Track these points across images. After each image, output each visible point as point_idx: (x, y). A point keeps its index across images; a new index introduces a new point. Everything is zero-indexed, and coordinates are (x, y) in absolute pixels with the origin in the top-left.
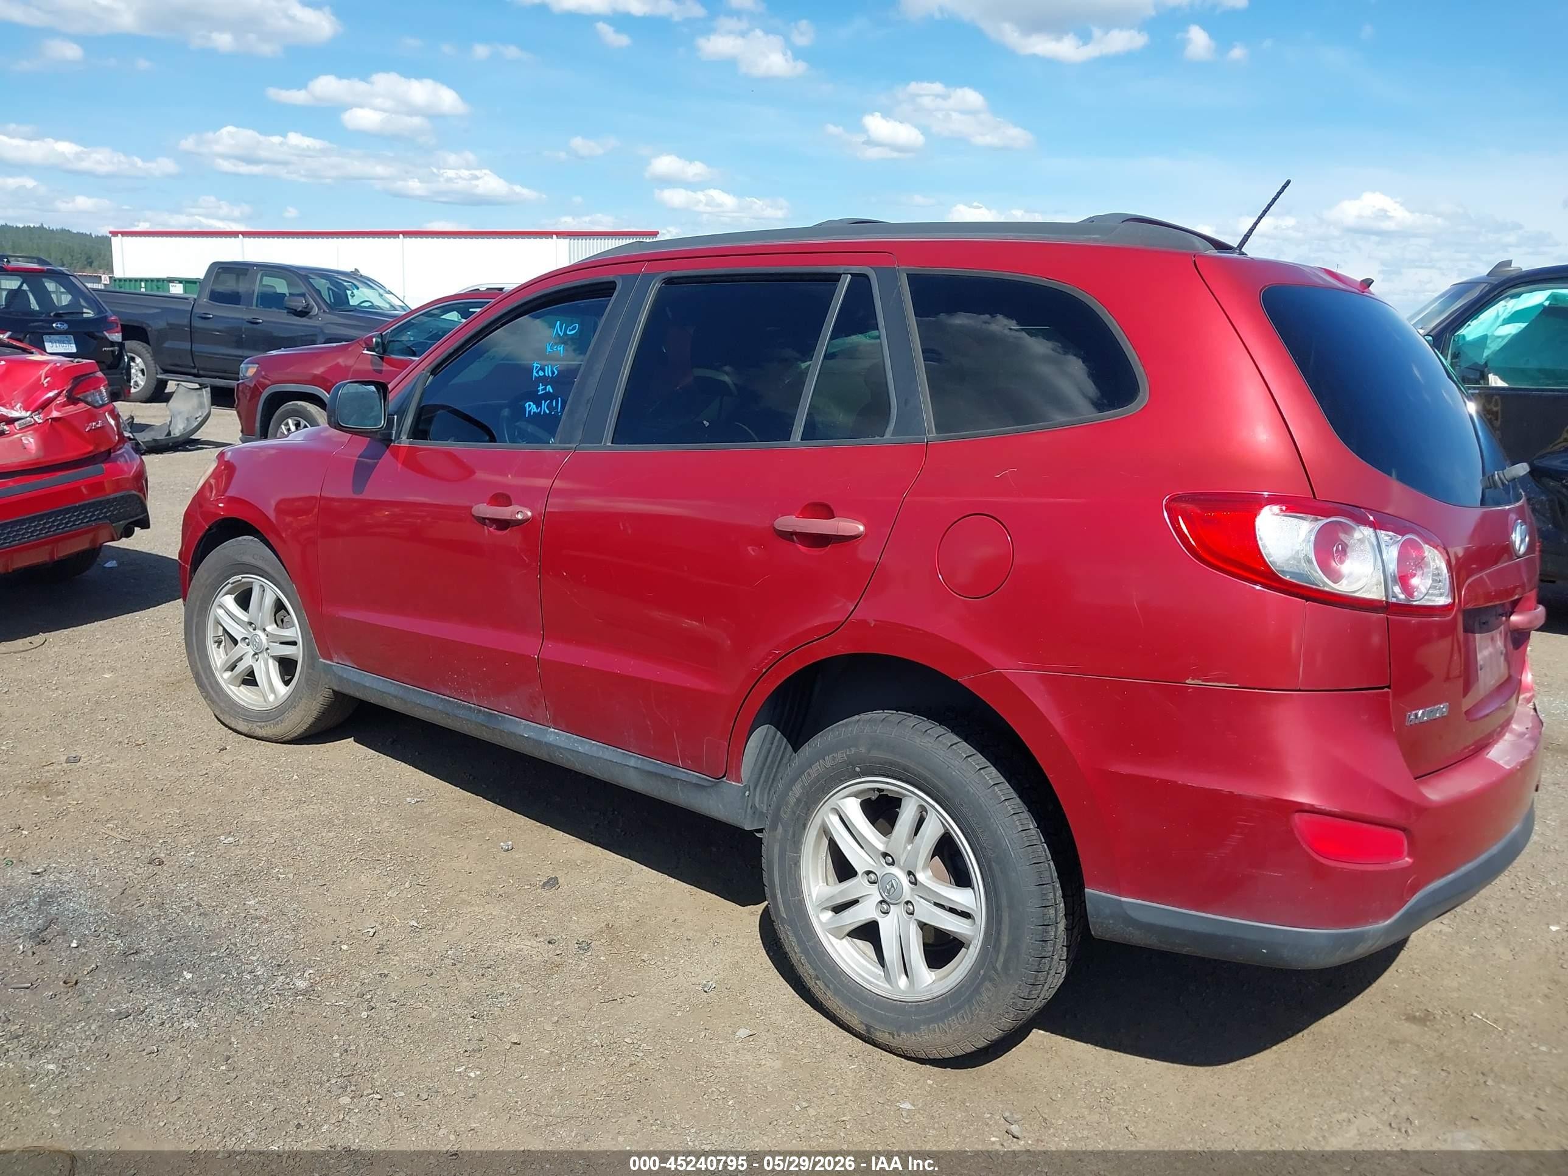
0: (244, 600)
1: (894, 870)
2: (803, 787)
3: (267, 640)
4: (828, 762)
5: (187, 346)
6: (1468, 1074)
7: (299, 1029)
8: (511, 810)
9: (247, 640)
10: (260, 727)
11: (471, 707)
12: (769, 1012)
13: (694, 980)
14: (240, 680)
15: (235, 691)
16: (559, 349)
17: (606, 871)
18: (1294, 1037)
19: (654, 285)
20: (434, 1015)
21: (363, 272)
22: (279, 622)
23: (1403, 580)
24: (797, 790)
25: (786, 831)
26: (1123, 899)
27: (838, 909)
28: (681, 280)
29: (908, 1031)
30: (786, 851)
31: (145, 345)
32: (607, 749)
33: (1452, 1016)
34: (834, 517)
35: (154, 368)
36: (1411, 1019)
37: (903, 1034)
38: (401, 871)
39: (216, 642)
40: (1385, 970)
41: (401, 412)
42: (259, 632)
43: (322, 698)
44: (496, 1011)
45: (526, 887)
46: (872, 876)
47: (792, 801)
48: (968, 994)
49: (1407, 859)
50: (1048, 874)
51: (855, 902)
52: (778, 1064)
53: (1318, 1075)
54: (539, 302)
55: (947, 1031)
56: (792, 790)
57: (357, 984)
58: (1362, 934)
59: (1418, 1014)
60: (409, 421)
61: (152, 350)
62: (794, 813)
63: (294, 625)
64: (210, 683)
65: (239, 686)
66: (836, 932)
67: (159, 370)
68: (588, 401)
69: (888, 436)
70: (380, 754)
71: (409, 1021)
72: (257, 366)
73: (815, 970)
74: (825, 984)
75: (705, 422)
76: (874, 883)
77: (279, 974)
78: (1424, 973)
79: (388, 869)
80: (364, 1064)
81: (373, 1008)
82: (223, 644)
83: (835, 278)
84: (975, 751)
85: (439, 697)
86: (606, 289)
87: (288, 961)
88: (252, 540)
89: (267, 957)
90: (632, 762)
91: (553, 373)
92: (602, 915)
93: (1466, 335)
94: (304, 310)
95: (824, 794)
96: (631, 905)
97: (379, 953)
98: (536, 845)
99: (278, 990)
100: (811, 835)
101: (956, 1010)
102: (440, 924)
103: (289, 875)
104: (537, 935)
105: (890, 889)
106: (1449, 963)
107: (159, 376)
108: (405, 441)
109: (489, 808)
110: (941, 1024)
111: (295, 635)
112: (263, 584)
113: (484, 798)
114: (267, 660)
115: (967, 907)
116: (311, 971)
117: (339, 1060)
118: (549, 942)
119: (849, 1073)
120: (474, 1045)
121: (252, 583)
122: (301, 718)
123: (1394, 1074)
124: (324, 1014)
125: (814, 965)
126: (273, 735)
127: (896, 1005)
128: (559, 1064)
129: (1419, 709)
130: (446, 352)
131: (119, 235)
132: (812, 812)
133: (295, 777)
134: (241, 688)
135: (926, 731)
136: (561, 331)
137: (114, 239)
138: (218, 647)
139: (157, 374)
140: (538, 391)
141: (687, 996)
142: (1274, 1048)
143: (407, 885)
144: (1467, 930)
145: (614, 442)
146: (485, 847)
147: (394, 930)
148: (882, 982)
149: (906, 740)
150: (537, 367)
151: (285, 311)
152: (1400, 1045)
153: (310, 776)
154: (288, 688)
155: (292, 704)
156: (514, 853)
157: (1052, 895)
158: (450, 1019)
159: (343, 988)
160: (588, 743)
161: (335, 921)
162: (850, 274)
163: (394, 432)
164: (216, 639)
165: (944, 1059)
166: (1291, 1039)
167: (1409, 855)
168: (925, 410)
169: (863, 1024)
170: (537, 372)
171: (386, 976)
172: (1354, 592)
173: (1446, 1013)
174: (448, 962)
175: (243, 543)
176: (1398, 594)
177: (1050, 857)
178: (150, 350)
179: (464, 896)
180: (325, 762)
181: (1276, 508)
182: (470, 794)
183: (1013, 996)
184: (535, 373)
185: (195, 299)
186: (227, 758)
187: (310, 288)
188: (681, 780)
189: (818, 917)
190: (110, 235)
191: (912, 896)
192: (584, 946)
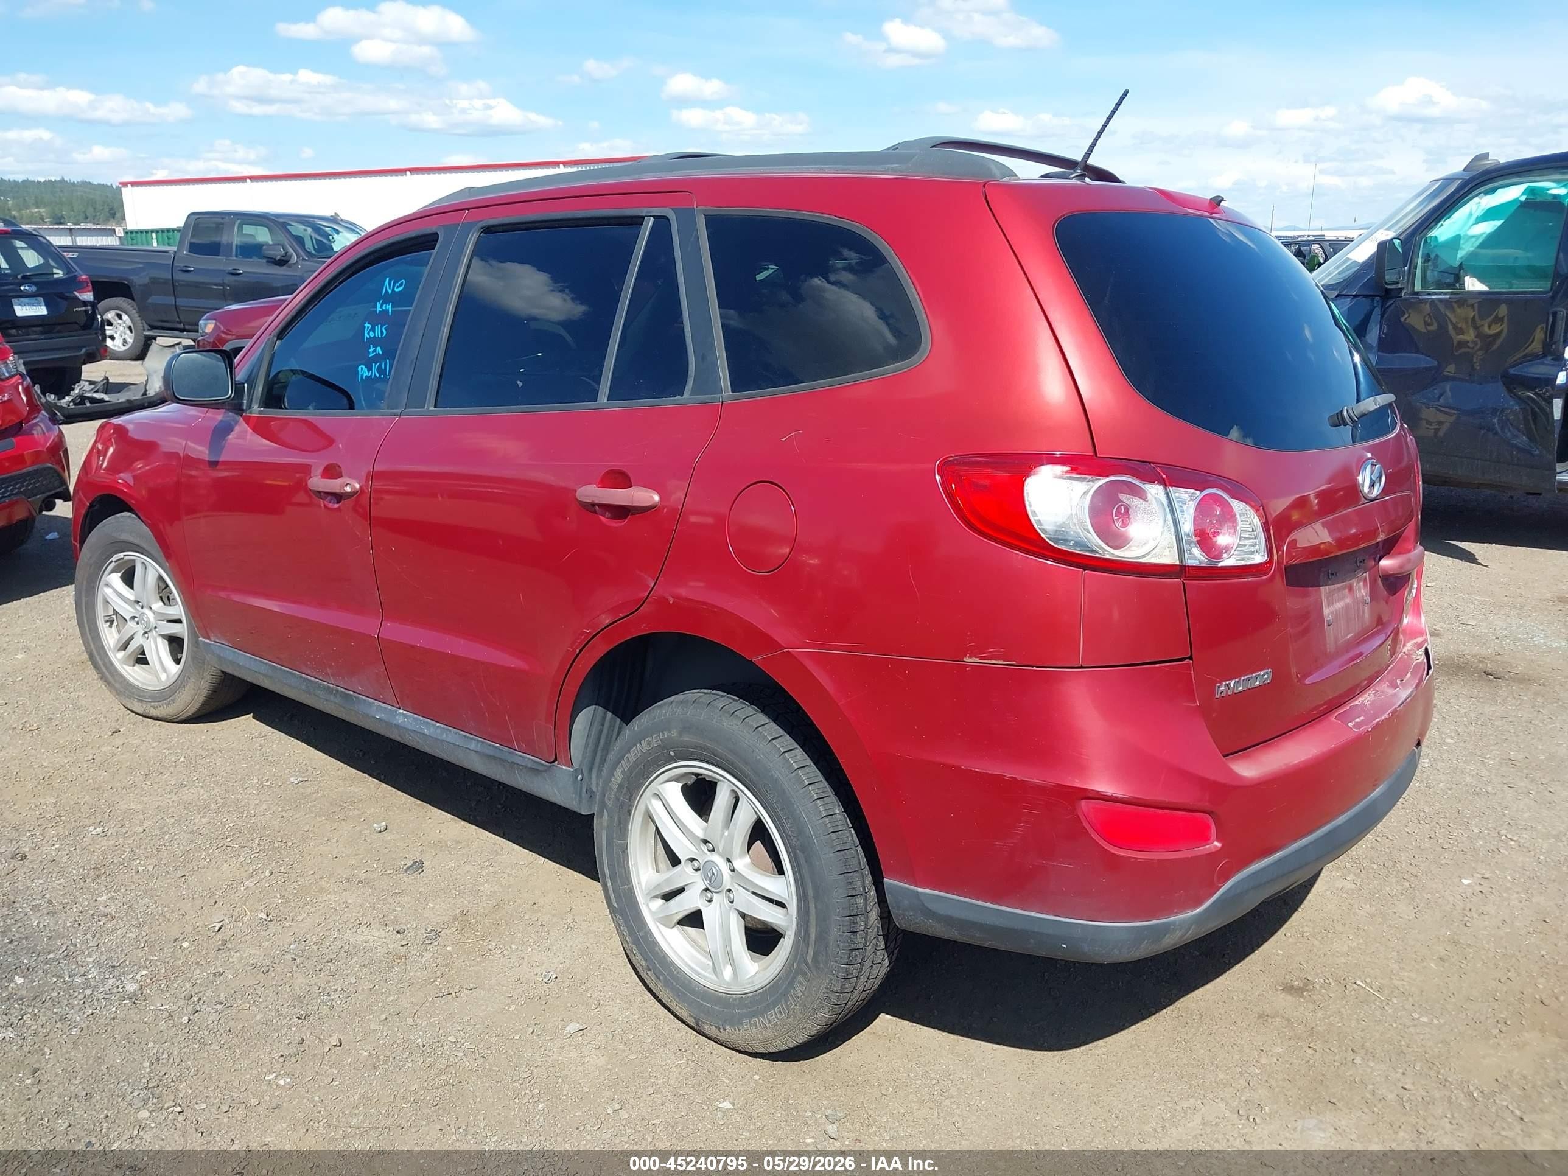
0: (129, 579)
1: (715, 858)
2: (623, 772)
3: (155, 618)
4: (644, 746)
5: (170, 300)
6: (1336, 1051)
7: (116, 1036)
8: (394, 788)
9: (136, 619)
10: (154, 708)
11: (329, 687)
12: (606, 1003)
13: (538, 970)
14: (133, 659)
15: (130, 672)
16: (387, 307)
17: (477, 851)
18: (1157, 1015)
19: (472, 235)
20: (258, 1017)
21: (344, 216)
22: (166, 600)
23: (1204, 539)
24: (618, 775)
25: (611, 817)
26: (920, 890)
27: (668, 896)
28: (498, 229)
29: (732, 1025)
30: (613, 839)
31: (130, 301)
32: (450, 731)
33: (1333, 984)
34: (631, 486)
35: (141, 325)
36: (1289, 989)
37: (728, 1027)
38: (266, 858)
39: (107, 621)
40: (1272, 934)
41: (251, 380)
42: (146, 611)
43: (209, 677)
44: (325, 1010)
45: (389, 872)
46: (696, 863)
47: (615, 787)
48: (783, 987)
49: (1216, 843)
50: (855, 861)
51: (681, 890)
52: (602, 1061)
53: (1174, 1056)
54: (372, 257)
55: (767, 1025)
56: (613, 775)
57: (188, 985)
58: (1167, 925)
59: (1296, 983)
60: (259, 389)
61: (137, 305)
62: (618, 799)
63: (177, 603)
64: (105, 665)
65: (134, 666)
66: (665, 921)
67: (146, 327)
68: (412, 361)
69: (686, 395)
70: (275, 731)
71: (232, 1024)
72: (214, 321)
73: (646, 960)
74: (656, 976)
75: (519, 382)
76: (697, 870)
77: (111, 976)
78: (1314, 936)
79: (253, 856)
80: (174, 1072)
81: (197, 1011)
82: (115, 623)
83: (638, 221)
84: (782, 732)
85: (301, 677)
86: (427, 242)
87: (125, 961)
88: (130, 517)
89: (104, 958)
90: (472, 746)
91: (382, 333)
92: (460, 901)
93: (1438, 236)
94: (283, 258)
95: (645, 779)
96: (492, 889)
97: (219, 950)
98: (411, 825)
99: (106, 994)
100: (636, 821)
101: (775, 1004)
102: (291, 915)
103: (149, 867)
104: (386, 925)
105: (711, 877)
106: (1344, 925)
107: (147, 333)
108: (256, 410)
109: (372, 786)
110: (761, 1018)
111: (179, 613)
112: (145, 562)
113: (369, 775)
114: (156, 638)
115: (780, 896)
116: (144, 973)
117: (148, 1070)
118: (398, 932)
119: (674, 1069)
120: (292, 1050)
121: (134, 561)
122: (192, 698)
123: (1256, 1053)
124: (146, 1020)
125: (645, 956)
126: (167, 715)
127: (722, 996)
128: (375, 1068)
129: (1231, 679)
130: (289, 315)
131: (129, 185)
132: (636, 798)
133: (182, 759)
134: (135, 667)
135: (734, 713)
136: (390, 288)
137: (123, 190)
138: (110, 626)
139: (144, 330)
140: (369, 353)
141: (526, 987)
142: (1133, 1027)
143: (267, 873)
144: (1370, 886)
145: (438, 404)
146: (358, 828)
147: (241, 924)
148: (709, 973)
149: (714, 722)
150: (368, 327)
151: (265, 261)
152: (1270, 1020)
153: (198, 758)
154: (178, 666)
155: (182, 683)
156: (386, 835)
157: (859, 884)
158: (274, 1021)
159: (173, 989)
160: (433, 725)
161: (183, 915)
162: (653, 216)
163: (245, 401)
164: (108, 618)
165: (770, 1053)
166: (1153, 1017)
167: (1218, 841)
168: (721, 364)
169: (692, 1016)
170: (369, 334)
171: (221, 975)
172: (1144, 556)
173: (1327, 981)
174: (289, 957)
175: (121, 520)
176: (1197, 557)
177: (857, 842)
178: (135, 306)
179: (323, 883)
180: (218, 741)
181: (1059, 469)
182: (356, 771)
183: (825, 990)
184: (366, 334)
185: (175, 252)
186: (118, 740)
187: (288, 236)
188: (518, 764)
189: (648, 905)
190: (120, 186)
191: (732, 884)
192: (434, 935)
